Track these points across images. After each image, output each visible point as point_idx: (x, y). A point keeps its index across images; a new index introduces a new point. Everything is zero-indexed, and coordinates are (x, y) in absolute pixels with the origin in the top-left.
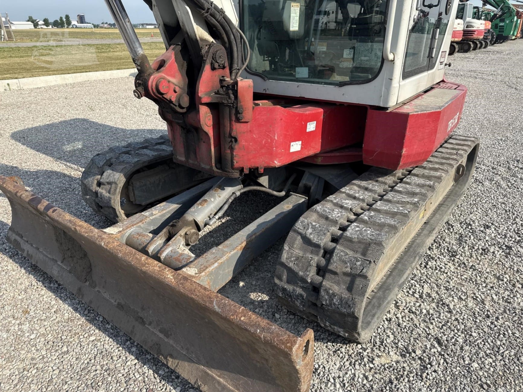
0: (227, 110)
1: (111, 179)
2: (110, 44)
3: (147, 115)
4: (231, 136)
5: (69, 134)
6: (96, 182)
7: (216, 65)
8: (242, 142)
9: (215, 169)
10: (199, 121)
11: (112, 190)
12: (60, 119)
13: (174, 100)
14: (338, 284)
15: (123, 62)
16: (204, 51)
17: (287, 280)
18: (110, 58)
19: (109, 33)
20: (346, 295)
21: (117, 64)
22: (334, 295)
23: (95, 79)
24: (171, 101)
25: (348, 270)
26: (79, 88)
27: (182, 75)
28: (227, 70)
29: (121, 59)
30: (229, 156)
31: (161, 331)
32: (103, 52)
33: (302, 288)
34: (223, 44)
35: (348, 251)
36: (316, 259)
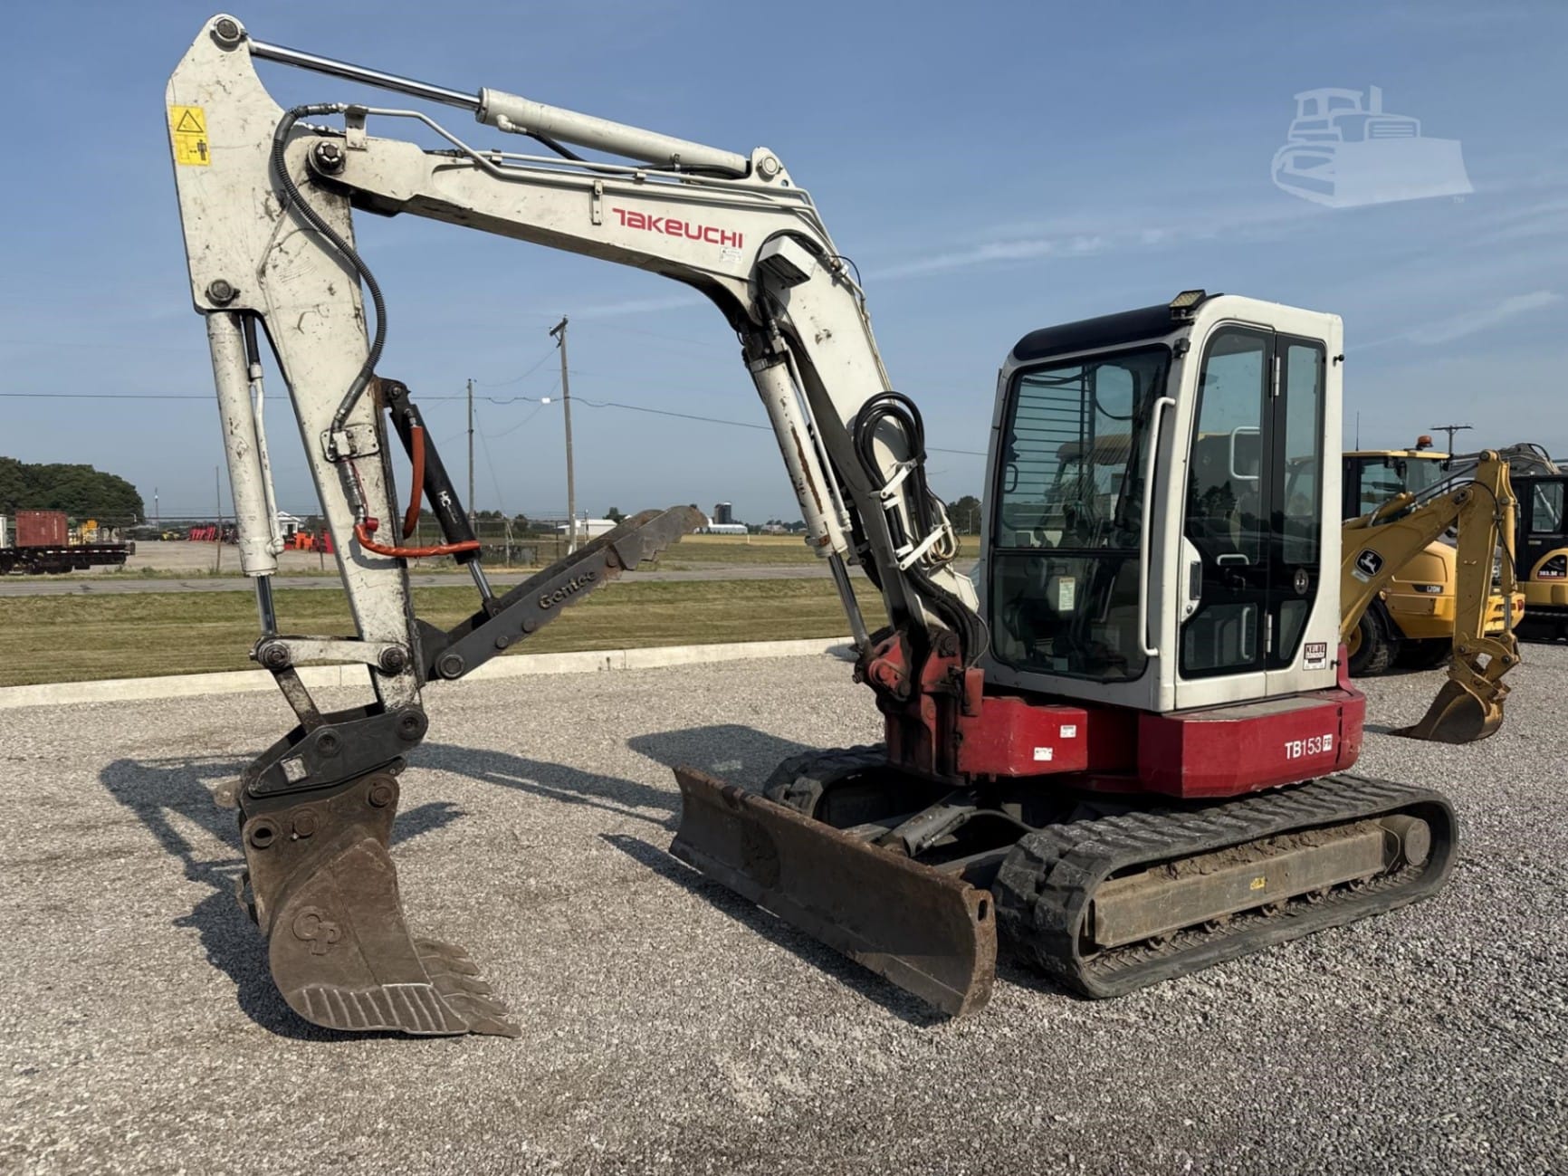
0: (953, 700)
1: (805, 788)
2: (787, 580)
3: (855, 728)
4: (955, 732)
5: (720, 748)
6: (783, 792)
7: (944, 653)
8: (969, 739)
9: (934, 772)
10: (920, 712)
11: (804, 803)
12: (703, 724)
13: (893, 686)
14: (1055, 900)
15: (814, 622)
16: (931, 638)
17: (1003, 900)
18: (785, 610)
19: (783, 547)
20: (1059, 909)
21: (800, 625)
22: (1048, 911)
23: (759, 656)
24: (890, 689)
25: (1067, 883)
26: (729, 673)
27: (906, 662)
28: (959, 658)
29: (809, 614)
30: (952, 756)
31: (852, 928)
32: (772, 597)
33: (1018, 909)
34: (957, 630)
35: (1071, 865)
36: (1034, 874)
